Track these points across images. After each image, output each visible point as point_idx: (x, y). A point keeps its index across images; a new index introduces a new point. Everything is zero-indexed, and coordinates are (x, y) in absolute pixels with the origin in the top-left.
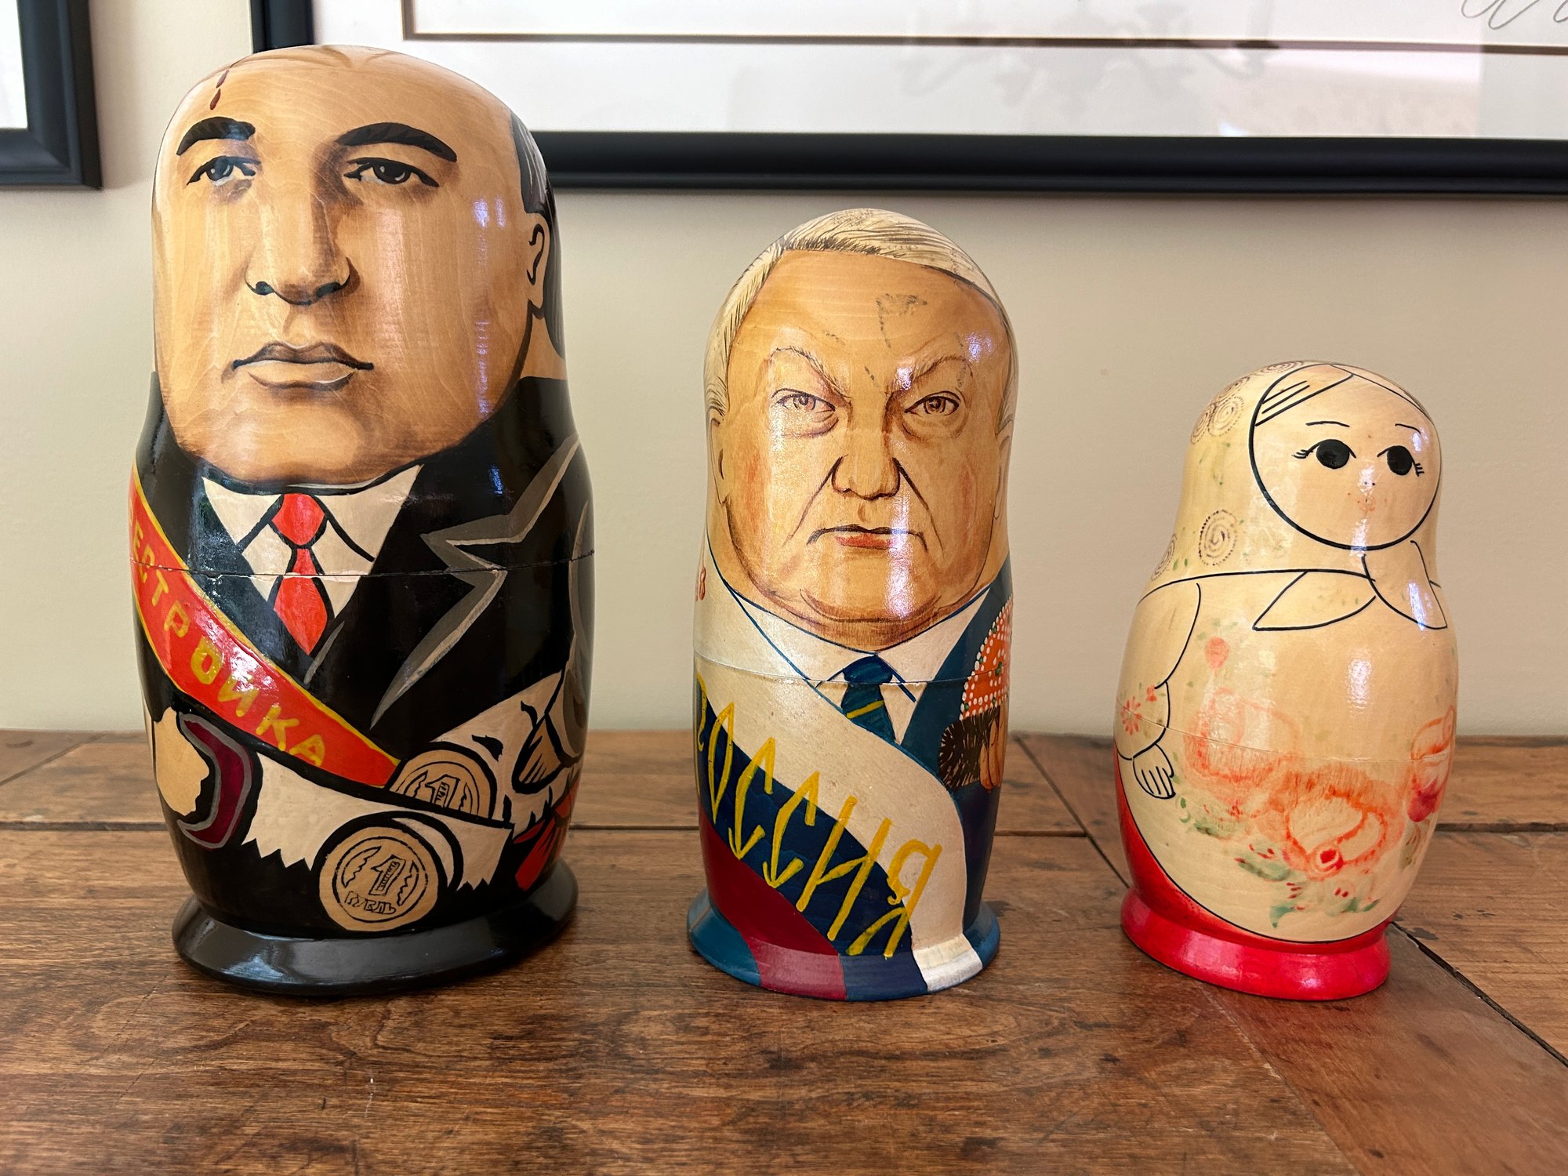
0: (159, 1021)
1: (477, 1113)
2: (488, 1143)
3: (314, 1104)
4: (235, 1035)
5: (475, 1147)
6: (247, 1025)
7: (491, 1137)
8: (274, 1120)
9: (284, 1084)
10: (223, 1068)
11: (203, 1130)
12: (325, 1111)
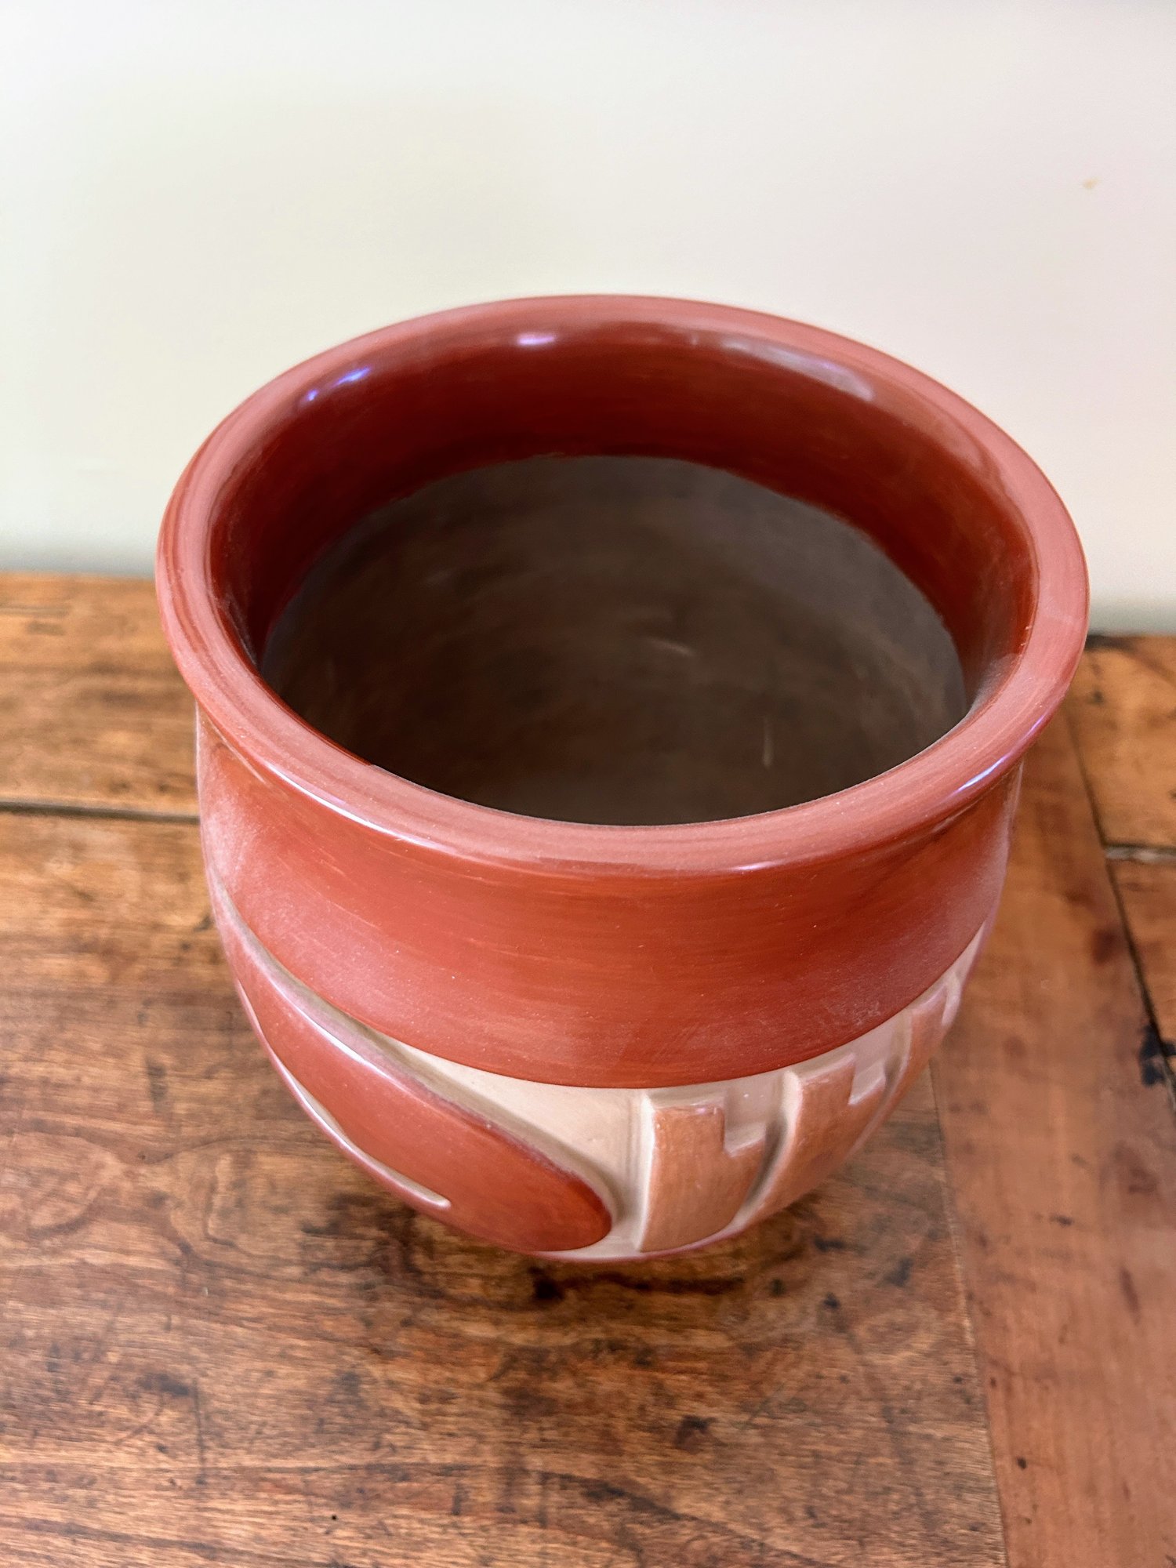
0: (24, 1183)
1: (292, 1347)
2: (298, 1392)
3: (160, 1322)
4: (90, 1208)
5: (290, 1396)
6: (99, 1194)
7: (300, 1384)
8: (130, 1344)
9: (133, 1290)
10: (84, 1263)
11: (77, 1357)
12: (171, 1334)
